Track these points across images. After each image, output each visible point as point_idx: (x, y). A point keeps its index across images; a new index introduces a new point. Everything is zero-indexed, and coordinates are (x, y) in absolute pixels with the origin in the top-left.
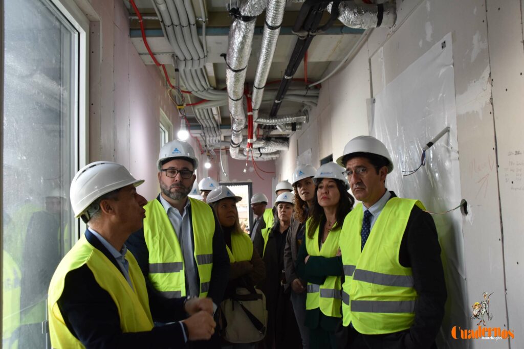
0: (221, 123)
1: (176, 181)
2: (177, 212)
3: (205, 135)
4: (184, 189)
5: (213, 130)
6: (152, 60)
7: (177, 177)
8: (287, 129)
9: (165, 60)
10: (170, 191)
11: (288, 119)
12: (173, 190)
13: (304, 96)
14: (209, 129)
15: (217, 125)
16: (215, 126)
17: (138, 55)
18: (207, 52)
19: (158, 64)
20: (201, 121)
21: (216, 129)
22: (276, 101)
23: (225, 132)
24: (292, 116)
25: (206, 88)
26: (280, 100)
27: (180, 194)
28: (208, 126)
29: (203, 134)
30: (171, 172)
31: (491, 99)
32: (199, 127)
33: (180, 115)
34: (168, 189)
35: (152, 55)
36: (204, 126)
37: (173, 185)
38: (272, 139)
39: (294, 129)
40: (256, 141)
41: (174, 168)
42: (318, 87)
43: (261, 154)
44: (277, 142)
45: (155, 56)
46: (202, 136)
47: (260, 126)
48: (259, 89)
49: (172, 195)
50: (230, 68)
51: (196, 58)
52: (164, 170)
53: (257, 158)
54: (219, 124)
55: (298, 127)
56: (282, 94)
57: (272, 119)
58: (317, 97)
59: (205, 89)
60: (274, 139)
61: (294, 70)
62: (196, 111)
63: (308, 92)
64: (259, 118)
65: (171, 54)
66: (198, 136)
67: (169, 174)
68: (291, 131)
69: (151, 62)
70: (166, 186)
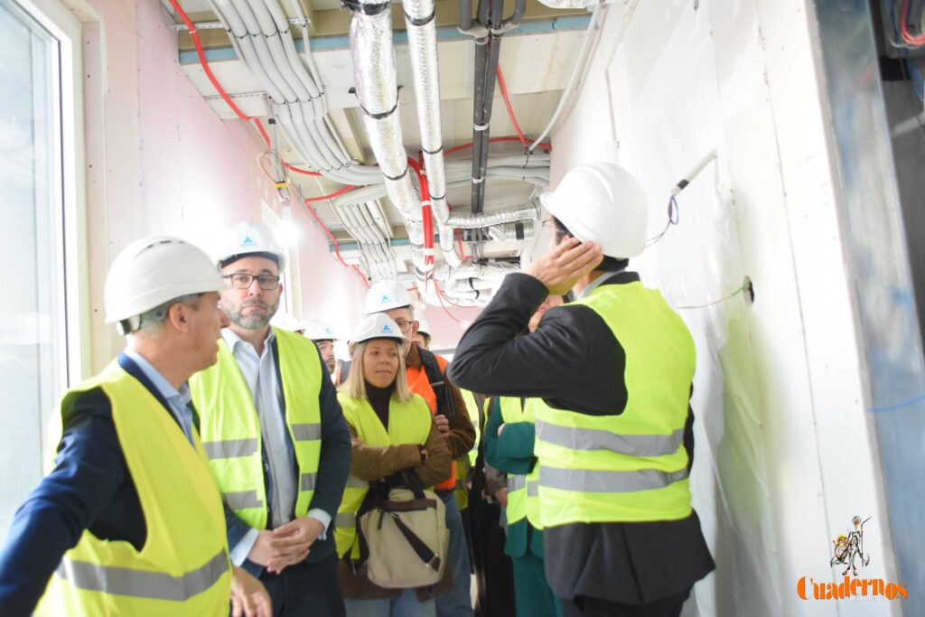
0: (392, 236)
1: (251, 294)
2: (251, 349)
3: (366, 260)
4: (265, 309)
5: (378, 248)
6: (231, 110)
7: (253, 287)
8: (508, 237)
9: (254, 108)
10: (240, 313)
11: (503, 215)
12: (246, 311)
13: (524, 167)
14: (371, 247)
15: (386, 240)
16: (382, 241)
17: (202, 99)
18: (323, 86)
19: (244, 118)
20: (352, 230)
21: (384, 246)
22: (475, 181)
23: (402, 253)
24: (511, 209)
25: (344, 162)
26: (479, 178)
27: (259, 318)
28: (369, 242)
29: (363, 259)
30: (241, 279)
31: (765, 74)
32: (354, 244)
33: (281, 200)
34: (237, 310)
35: (228, 98)
36: (363, 242)
37: (245, 302)
38: (490, 261)
39: (520, 235)
40: (459, 267)
41: (245, 270)
42: (546, 148)
43: (478, 292)
44: (499, 266)
45: (232, 100)
46: (361, 261)
47: (458, 233)
48: (432, 153)
49: (243, 322)
50: (367, 113)
51: (304, 98)
52: (226, 277)
53: (472, 300)
54: (388, 238)
55: (526, 231)
56: (480, 165)
57: (476, 217)
58: (548, 167)
59: (342, 165)
60: (493, 261)
61: (485, 111)
62: (339, 210)
63: (529, 159)
64: (451, 216)
65: (261, 94)
66: (356, 262)
67: (238, 283)
68: (515, 240)
69: (232, 114)
70: (233, 305)
